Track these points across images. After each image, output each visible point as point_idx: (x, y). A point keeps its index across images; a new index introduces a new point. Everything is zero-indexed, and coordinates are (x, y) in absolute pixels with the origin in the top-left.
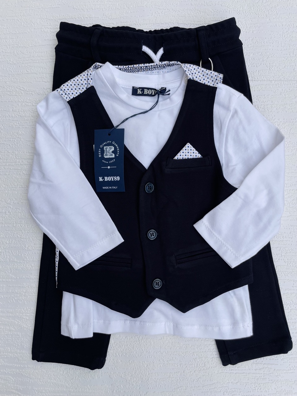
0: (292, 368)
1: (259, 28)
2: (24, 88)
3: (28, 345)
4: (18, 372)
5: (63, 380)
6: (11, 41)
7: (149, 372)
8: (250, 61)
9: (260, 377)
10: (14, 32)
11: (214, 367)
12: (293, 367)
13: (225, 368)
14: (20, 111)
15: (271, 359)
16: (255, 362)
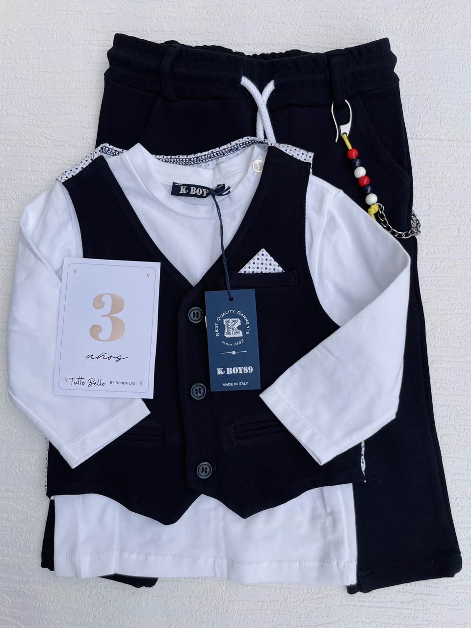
0: (461, 603)
1: (426, 57)
2: (52, 137)
3: (36, 545)
4: (18, 588)
5: (90, 605)
6: (35, 62)
7: (229, 599)
8: (410, 108)
9: (409, 615)
10: (41, 48)
11: (335, 595)
12: (463, 600)
13: (352, 598)
14: (44, 172)
15: (428, 586)
16: (401, 590)
